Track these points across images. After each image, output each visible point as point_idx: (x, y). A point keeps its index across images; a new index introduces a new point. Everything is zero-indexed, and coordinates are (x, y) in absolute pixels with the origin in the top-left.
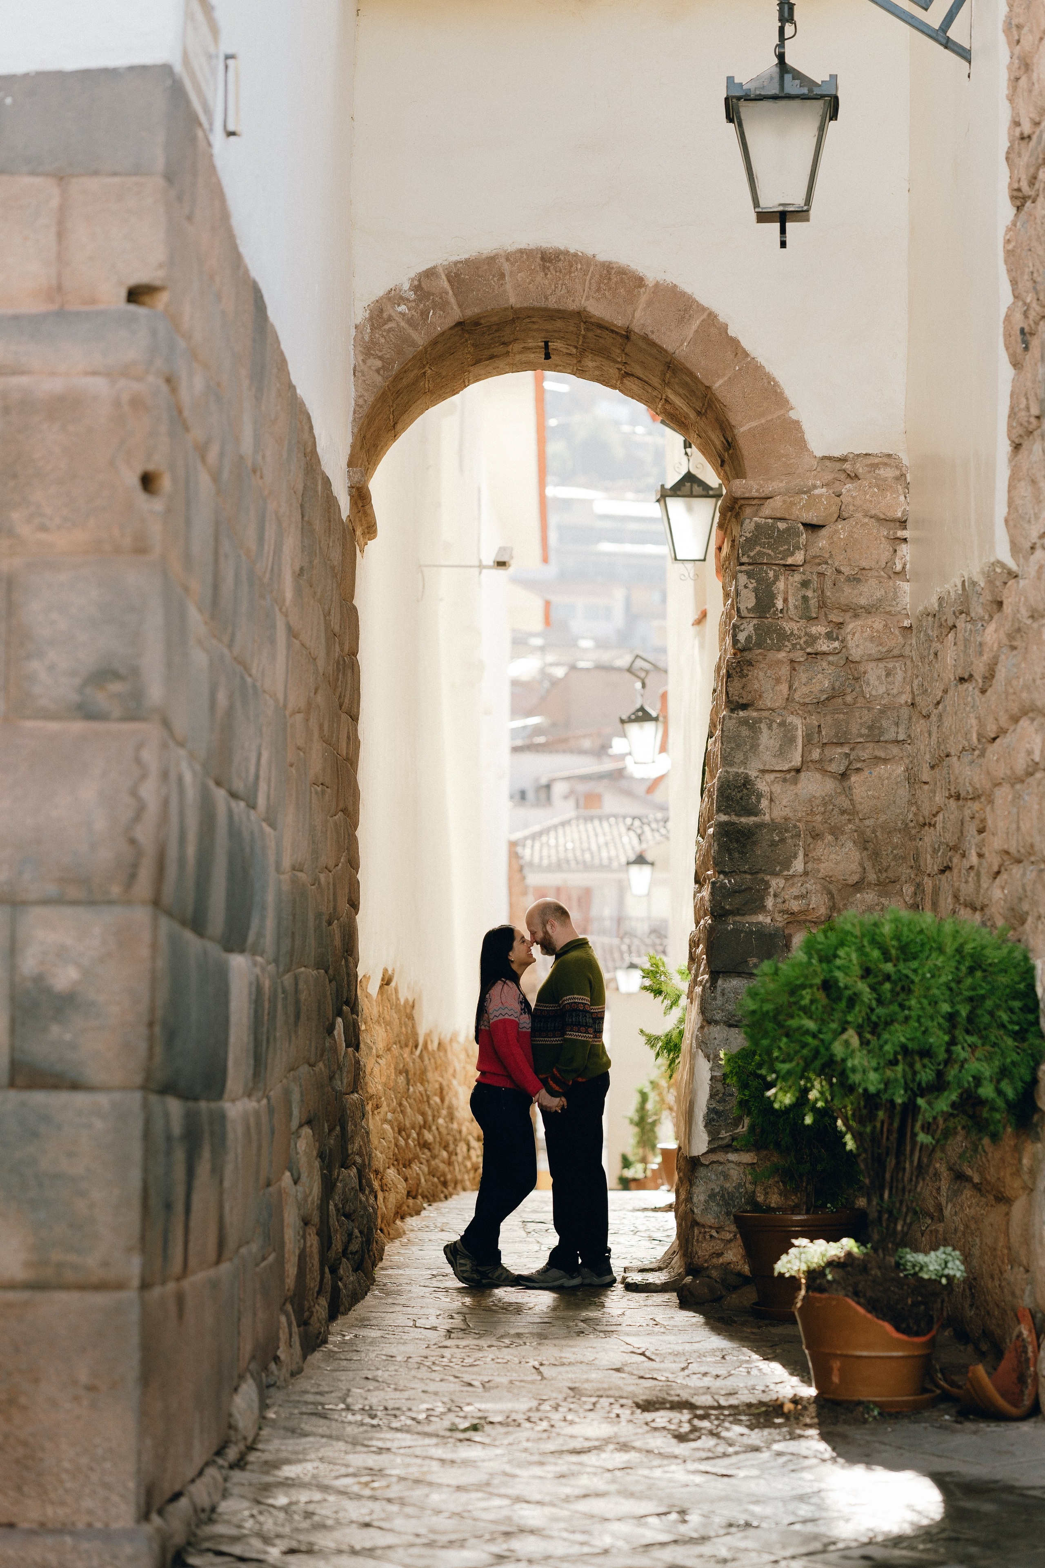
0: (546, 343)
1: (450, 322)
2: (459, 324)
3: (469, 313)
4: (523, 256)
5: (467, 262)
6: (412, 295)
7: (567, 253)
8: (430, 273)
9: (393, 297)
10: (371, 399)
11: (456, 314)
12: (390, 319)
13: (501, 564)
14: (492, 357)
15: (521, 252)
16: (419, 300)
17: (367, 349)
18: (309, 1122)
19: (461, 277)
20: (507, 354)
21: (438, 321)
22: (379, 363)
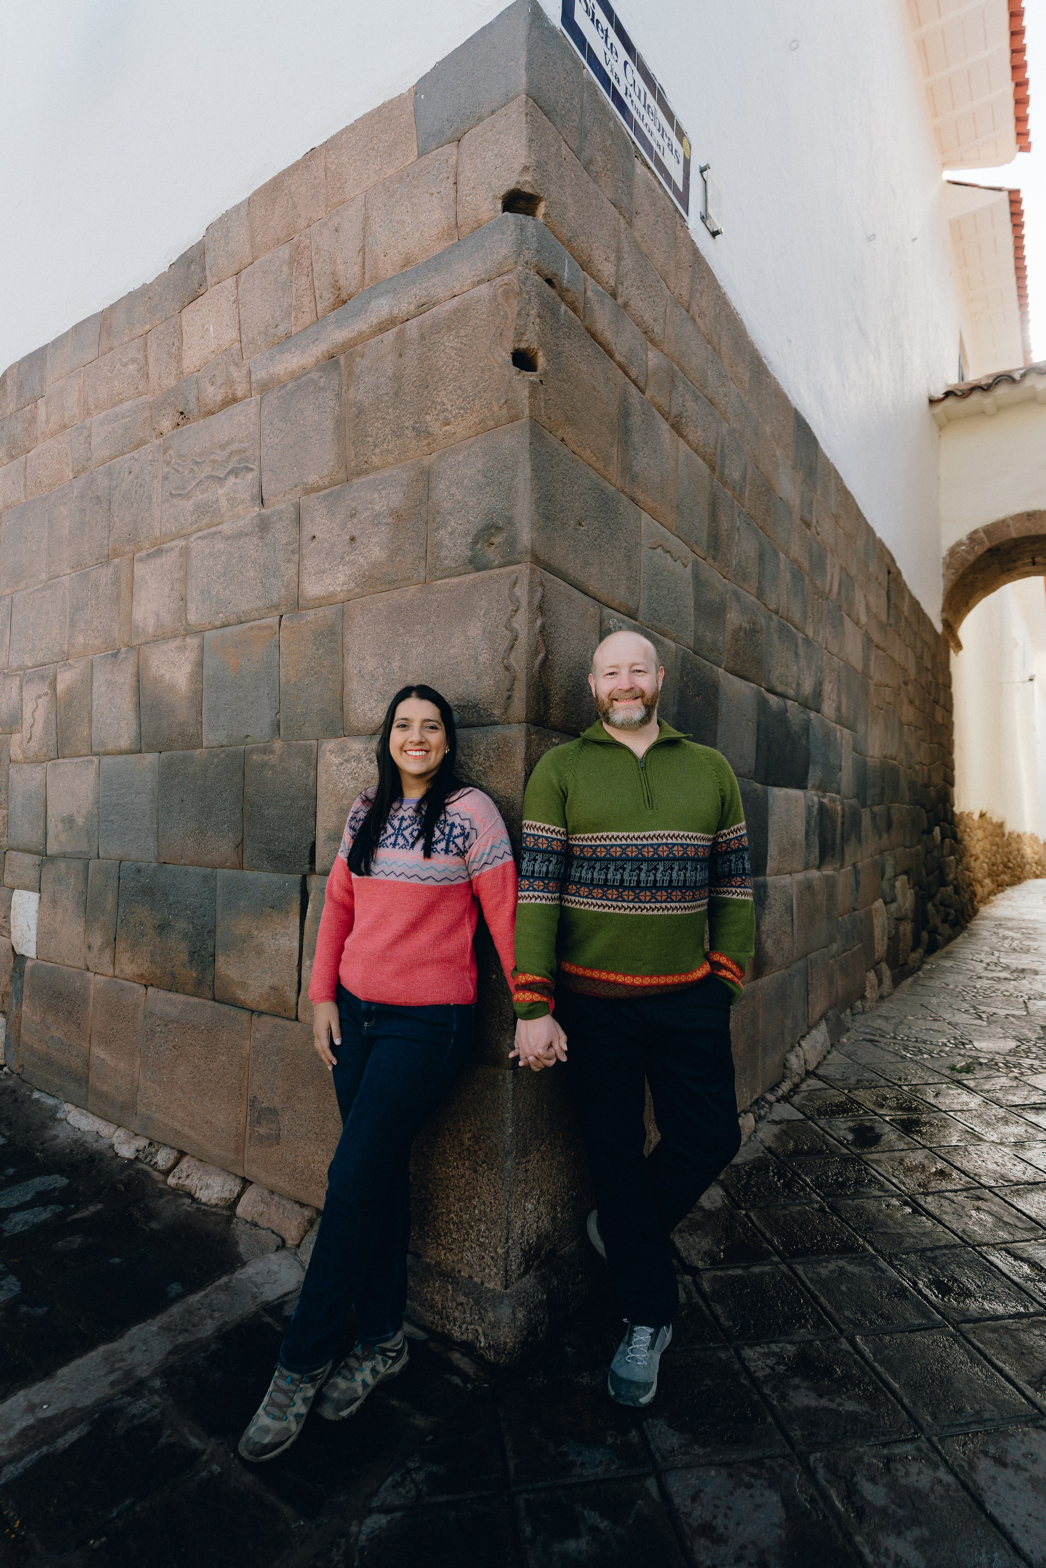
0: (1033, 558)
1: (985, 549)
2: (990, 550)
3: (994, 543)
4: (1019, 517)
5: (992, 524)
6: (967, 542)
7: (1039, 511)
8: (975, 532)
9: (959, 544)
10: (950, 585)
11: (988, 545)
12: (958, 553)
13: (1031, 680)
14: (1009, 570)
15: (1018, 515)
16: (971, 543)
17: (948, 566)
18: (905, 872)
19: (990, 530)
20: (1016, 568)
21: (979, 550)
22: (953, 571)
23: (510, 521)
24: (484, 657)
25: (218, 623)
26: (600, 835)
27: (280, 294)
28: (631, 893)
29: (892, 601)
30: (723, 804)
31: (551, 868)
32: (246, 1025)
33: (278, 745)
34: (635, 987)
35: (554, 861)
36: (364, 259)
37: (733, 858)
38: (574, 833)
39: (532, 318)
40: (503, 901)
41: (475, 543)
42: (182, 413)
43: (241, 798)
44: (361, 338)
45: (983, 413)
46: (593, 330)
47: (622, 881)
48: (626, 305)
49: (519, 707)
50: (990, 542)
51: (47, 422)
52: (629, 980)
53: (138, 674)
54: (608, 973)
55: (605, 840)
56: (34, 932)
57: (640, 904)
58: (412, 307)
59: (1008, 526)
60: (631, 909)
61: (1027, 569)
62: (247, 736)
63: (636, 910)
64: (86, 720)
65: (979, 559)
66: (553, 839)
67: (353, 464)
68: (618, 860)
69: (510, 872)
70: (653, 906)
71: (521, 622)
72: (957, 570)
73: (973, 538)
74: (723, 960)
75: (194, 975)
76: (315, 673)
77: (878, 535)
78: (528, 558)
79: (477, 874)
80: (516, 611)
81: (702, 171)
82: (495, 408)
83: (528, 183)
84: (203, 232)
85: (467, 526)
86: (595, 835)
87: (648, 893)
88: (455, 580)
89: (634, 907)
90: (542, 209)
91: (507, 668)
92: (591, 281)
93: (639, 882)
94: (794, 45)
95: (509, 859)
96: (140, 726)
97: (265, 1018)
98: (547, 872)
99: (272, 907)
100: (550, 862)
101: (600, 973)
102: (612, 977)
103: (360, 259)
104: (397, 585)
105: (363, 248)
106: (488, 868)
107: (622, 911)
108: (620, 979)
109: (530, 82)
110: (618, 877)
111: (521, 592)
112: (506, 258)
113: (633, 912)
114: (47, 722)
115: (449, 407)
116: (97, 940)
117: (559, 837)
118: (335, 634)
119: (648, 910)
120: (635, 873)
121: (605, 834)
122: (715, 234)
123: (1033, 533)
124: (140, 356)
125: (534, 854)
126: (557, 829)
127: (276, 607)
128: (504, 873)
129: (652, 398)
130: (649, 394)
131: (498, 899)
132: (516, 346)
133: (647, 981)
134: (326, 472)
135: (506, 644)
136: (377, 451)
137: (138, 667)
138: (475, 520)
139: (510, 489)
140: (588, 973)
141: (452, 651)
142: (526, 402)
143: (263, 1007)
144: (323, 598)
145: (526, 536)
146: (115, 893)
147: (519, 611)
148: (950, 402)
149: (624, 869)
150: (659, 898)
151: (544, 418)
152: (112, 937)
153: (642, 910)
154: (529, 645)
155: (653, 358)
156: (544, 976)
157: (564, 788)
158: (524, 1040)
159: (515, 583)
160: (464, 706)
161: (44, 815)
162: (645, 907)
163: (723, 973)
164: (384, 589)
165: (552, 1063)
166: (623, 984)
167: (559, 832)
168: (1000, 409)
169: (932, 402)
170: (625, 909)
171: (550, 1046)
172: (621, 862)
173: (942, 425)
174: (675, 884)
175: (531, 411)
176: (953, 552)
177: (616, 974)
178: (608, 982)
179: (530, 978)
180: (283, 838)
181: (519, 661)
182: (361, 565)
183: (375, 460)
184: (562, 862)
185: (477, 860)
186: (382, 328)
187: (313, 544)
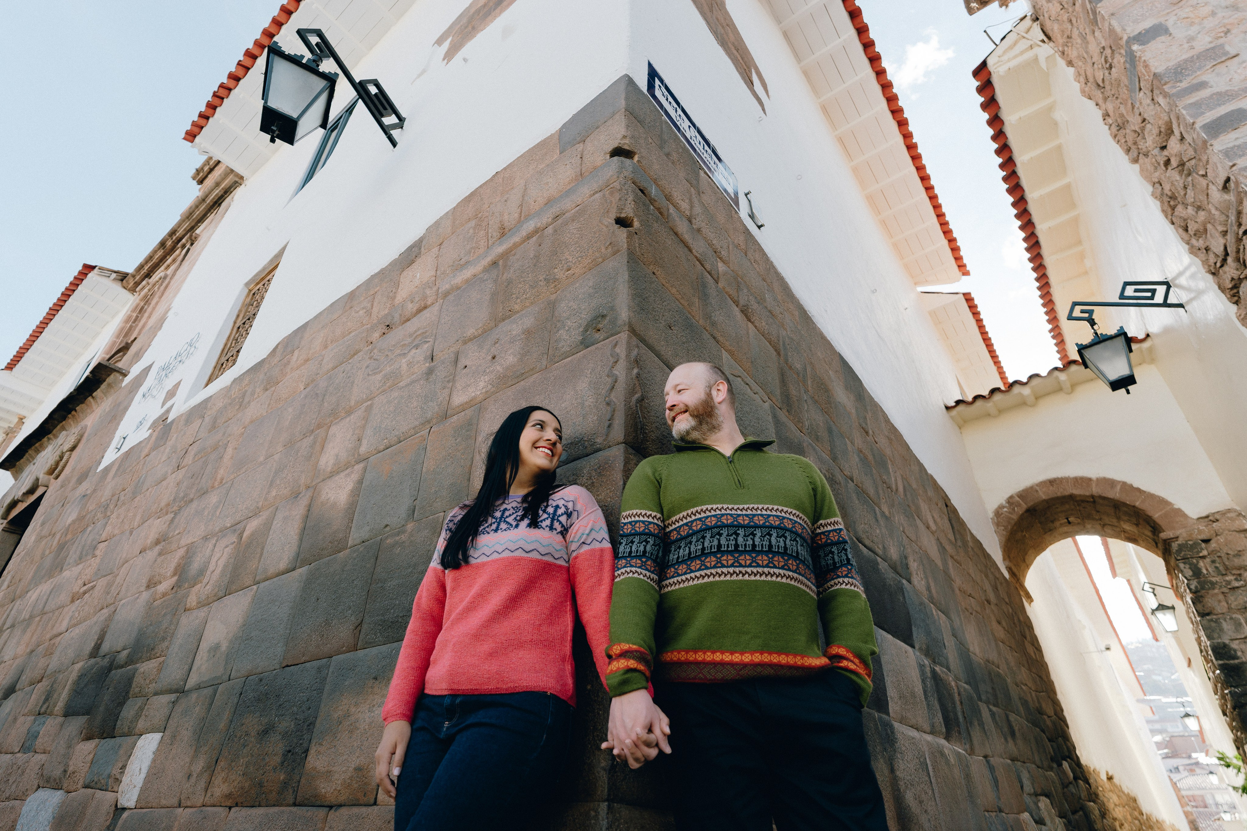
0: (1067, 519)
1: (1023, 510)
2: (1028, 511)
3: (1029, 505)
4: (1043, 484)
5: (1023, 491)
6: (1007, 505)
7: (1058, 478)
8: (1011, 497)
9: (1001, 507)
10: (1004, 539)
11: (1025, 506)
12: (1002, 514)
13: (1108, 649)
14: (1050, 530)
15: (1041, 482)
16: (1010, 506)
17: (998, 525)
18: (1046, 795)
19: (1023, 495)
20: (1055, 528)
21: (1020, 511)
22: (1003, 528)
23: (612, 309)
24: (590, 401)
25: (382, 447)
26: (694, 510)
27: (466, 243)
28: (730, 557)
29: (956, 528)
30: (815, 495)
31: (648, 548)
32: (320, 825)
33: (410, 526)
34: (745, 665)
35: (652, 542)
36: (521, 210)
37: (834, 549)
38: (669, 517)
39: (629, 202)
40: (600, 582)
41: (586, 331)
42: (388, 326)
43: (369, 581)
44: (516, 246)
45: (989, 415)
46: (675, 230)
47: (719, 546)
48: (699, 230)
49: (618, 432)
50: (1026, 504)
51: (297, 360)
52: (736, 658)
53: (310, 505)
54: (713, 652)
55: (700, 513)
56: (143, 776)
57: (741, 569)
58: (550, 220)
59: (1037, 491)
60: (732, 575)
61: (1065, 529)
62: (387, 526)
63: (737, 575)
64: (258, 555)
65: (1022, 518)
66: (650, 523)
67: (501, 314)
68: (714, 528)
69: (608, 556)
70: (755, 570)
71: (620, 371)
72: (1006, 528)
73: (1010, 501)
74: (842, 651)
75: (282, 778)
76: (451, 457)
77: (929, 472)
78: (626, 328)
79: (574, 554)
80: (616, 362)
81: (746, 195)
82: (603, 250)
83: (627, 145)
84: (424, 231)
85: (580, 322)
86: (689, 512)
87: (748, 557)
88: (569, 359)
89: (734, 572)
90: (636, 158)
91: (608, 404)
92: (671, 206)
93: (736, 546)
94: (799, 177)
95: (607, 545)
96: (299, 547)
97: (344, 811)
98: (645, 552)
99: (376, 678)
100: (647, 542)
101: (705, 653)
102: (718, 657)
103: (519, 210)
104: (524, 377)
105: (521, 205)
106: (585, 548)
107: (722, 578)
108: (727, 657)
109: (627, 105)
110: (716, 543)
111: (621, 350)
112: (612, 176)
113: (734, 577)
114: (225, 566)
115: (571, 260)
116: (199, 765)
117: (656, 521)
118: (471, 425)
119: (749, 575)
120: (732, 538)
121: (699, 509)
122: (759, 227)
123: (1059, 494)
124: (369, 305)
125: (631, 538)
126: (654, 514)
127: (429, 422)
128: (601, 556)
129: (724, 288)
130: (720, 285)
131: (594, 580)
132: (618, 215)
133: (757, 658)
134: (480, 325)
135: (608, 387)
136: (519, 300)
137: (311, 500)
138: (586, 316)
139: (613, 290)
140: (691, 657)
141: (563, 405)
142: (625, 240)
143: (342, 799)
144: (466, 403)
145: (624, 314)
146: (233, 710)
147: (619, 362)
148: (961, 408)
149: (720, 535)
150: (760, 562)
151: (639, 253)
152: (215, 759)
153: (743, 575)
154: (626, 384)
155: (721, 267)
156: (641, 646)
157: (658, 478)
158: (618, 724)
159: (616, 345)
160: (571, 443)
161: (195, 650)
162: (746, 572)
163: (844, 663)
164: (514, 383)
165: (653, 753)
166: (732, 664)
167: (655, 516)
168: (1001, 411)
169: (948, 408)
170: (726, 575)
171: (650, 730)
172: (717, 529)
173: (962, 425)
174: (775, 549)
175: (628, 245)
176: (998, 513)
177: (722, 653)
178: (715, 664)
179: (626, 646)
180: (399, 605)
181: (618, 397)
182: (498, 371)
183: (517, 307)
184: (659, 545)
185: (576, 540)
186: (529, 237)
187: (464, 371)
